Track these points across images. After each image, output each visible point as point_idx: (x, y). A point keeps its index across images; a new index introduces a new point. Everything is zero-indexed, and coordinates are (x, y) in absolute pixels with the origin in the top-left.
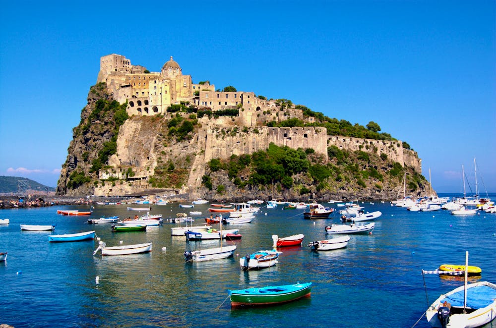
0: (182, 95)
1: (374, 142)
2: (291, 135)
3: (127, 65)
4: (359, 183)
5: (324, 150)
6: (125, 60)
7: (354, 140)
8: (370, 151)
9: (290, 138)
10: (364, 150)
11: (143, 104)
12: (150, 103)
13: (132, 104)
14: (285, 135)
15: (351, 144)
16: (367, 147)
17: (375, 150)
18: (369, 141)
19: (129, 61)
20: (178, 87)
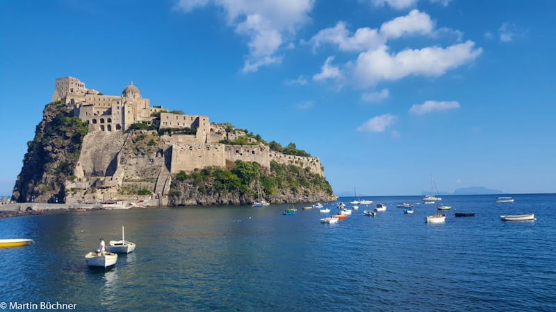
0: (142, 115)
1: (301, 158)
2: (242, 151)
3: (82, 88)
4: (293, 190)
5: (267, 164)
6: (80, 83)
7: (288, 156)
8: (299, 165)
9: (241, 154)
10: (294, 164)
11: (106, 121)
12: (113, 121)
13: (95, 121)
14: (237, 152)
15: (285, 160)
16: (296, 162)
17: (302, 164)
18: (298, 157)
19: (84, 84)
20: (138, 109)
